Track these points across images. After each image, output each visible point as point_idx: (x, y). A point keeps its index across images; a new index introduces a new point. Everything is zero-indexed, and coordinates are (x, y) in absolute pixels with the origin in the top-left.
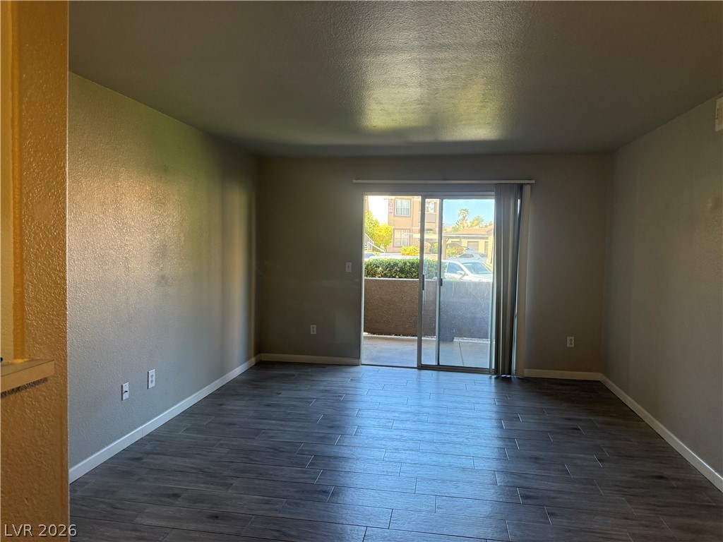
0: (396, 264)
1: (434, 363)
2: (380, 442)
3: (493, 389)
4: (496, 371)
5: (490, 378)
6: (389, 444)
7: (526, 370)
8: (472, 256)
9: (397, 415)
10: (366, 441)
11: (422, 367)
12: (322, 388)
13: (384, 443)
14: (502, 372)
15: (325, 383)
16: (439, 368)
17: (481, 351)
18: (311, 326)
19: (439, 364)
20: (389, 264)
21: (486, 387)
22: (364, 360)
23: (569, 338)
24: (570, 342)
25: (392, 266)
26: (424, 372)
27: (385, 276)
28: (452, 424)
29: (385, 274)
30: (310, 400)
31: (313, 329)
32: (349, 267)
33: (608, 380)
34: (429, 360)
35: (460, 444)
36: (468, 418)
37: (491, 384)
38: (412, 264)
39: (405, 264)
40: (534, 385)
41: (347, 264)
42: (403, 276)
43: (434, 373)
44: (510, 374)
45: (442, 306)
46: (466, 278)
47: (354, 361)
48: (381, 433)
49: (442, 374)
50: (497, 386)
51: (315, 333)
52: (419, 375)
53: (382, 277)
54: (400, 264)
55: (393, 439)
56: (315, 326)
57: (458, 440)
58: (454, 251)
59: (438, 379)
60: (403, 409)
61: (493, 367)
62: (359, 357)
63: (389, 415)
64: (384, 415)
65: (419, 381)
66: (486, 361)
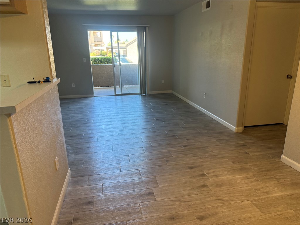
0: (98, 59)
1: (120, 93)
3: (140, 98)
5: (139, 96)
7: (150, 92)
9: (114, 108)
10: (108, 115)
11: (116, 95)
14: (143, 93)
15: (84, 103)
16: (122, 95)
17: (137, 88)
18: (72, 84)
20: (96, 59)
21: (138, 98)
22: (95, 95)
24: (163, 81)
26: (117, 96)
31: (73, 85)
32: (85, 60)
33: (174, 92)
34: (118, 92)
36: (136, 106)
39: (102, 58)
40: (153, 96)
41: (84, 59)
43: (121, 96)
44: (145, 93)
45: (121, 73)
47: (90, 95)
48: (111, 112)
49: (124, 97)
51: (74, 86)
54: (100, 59)
55: (116, 114)
56: (74, 84)
57: (135, 111)
59: (122, 98)
61: (140, 92)
62: (93, 94)
63: (111, 108)
65: (116, 99)
66: (138, 90)
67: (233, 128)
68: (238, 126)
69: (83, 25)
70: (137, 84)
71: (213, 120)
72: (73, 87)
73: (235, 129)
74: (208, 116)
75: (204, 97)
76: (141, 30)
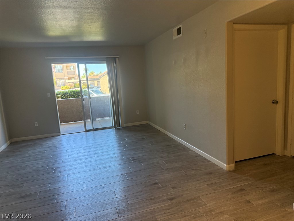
0: (67, 93)
1: (91, 128)
2: (80, 158)
3: (114, 133)
4: (115, 127)
5: (113, 129)
6: (83, 157)
7: (125, 125)
8: (93, 88)
9: (82, 148)
10: (74, 159)
11: (87, 131)
12: (47, 146)
13: (81, 158)
14: (117, 127)
15: (48, 144)
16: (94, 130)
17: (109, 121)
18: (35, 123)
19: (93, 129)
20: (64, 93)
21: (112, 133)
22: (62, 133)
23: (137, 111)
24: (137, 112)
25: (65, 94)
26: (88, 133)
27: (63, 98)
28: (104, 146)
29: (63, 97)
30: (44, 151)
31: (36, 124)
32: (49, 95)
33: (150, 123)
34: (89, 127)
35: (109, 151)
36: (109, 143)
37: (113, 131)
38: (74, 92)
39: (71, 92)
40: (128, 129)
41: (48, 94)
42: (71, 97)
43: (92, 132)
44: (120, 126)
46: (94, 96)
47: (58, 134)
48: (79, 155)
49: (95, 132)
50: (116, 132)
51: (38, 125)
52: (86, 134)
53: (61, 99)
54: (69, 93)
55: (84, 156)
56: (37, 122)
57: (108, 150)
58: (85, 86)
59: (94, 134)
60: (84, 146)
61: (114, 126)
62: (59, 132)
63: (80, 149)
64: (78, 149)
65: (86, 136)
66: (111, 124)
67: (224, 166)
68: (228, 163)
69: (46, 58)
70: (110, 116)
71: (198, 156)
72: (36, 126)
73: (226, 167)
74: (191, 150)
75: (185, 129)
76: (110, 61)
